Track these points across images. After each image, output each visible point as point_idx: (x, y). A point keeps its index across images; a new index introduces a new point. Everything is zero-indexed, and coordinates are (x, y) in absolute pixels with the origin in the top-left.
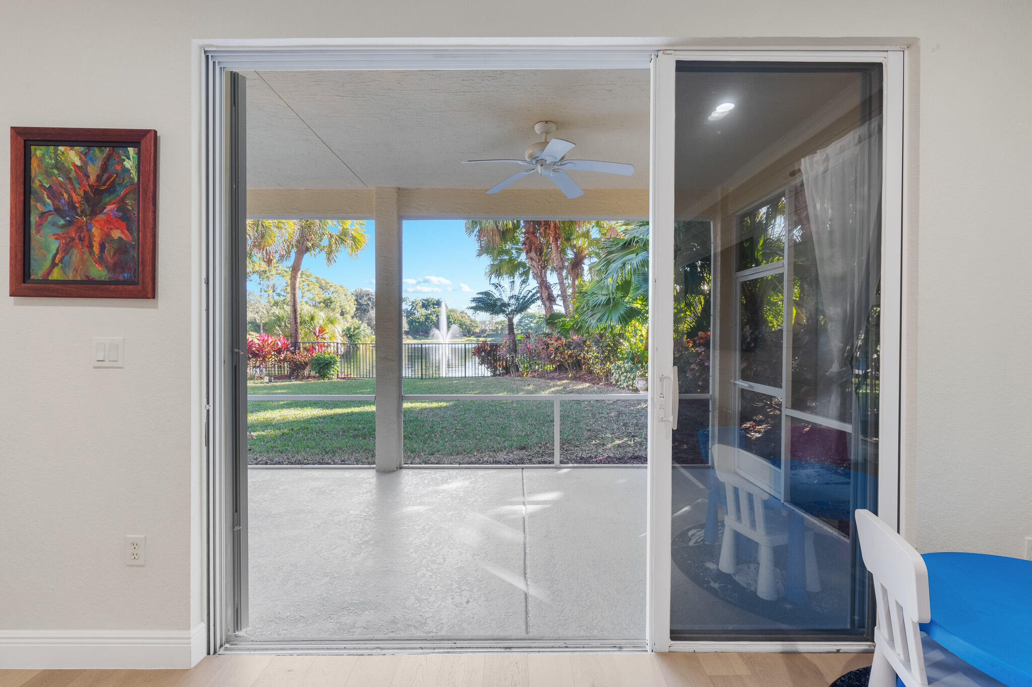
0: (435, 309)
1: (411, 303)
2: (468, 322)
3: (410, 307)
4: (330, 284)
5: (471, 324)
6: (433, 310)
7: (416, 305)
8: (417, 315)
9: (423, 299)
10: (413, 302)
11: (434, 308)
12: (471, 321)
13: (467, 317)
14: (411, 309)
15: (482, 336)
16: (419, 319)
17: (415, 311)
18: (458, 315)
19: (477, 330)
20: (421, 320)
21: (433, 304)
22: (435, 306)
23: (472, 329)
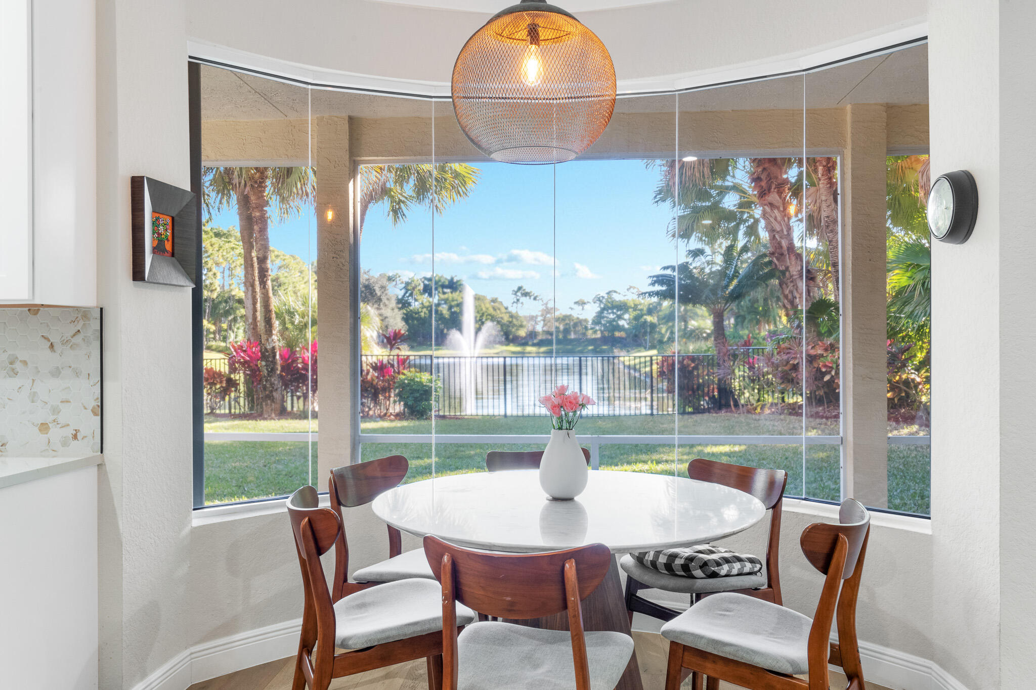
0: (446, 296)
1: (403, 285)
2: (506, 318)
3: (403, 291)
4: (276, 253)
5: (510, 322)
6: (442, 296)
7: (414, 289)
8: (415, 305)
9: (425, 278)
10: (407, 284)
11: (444, 293)
12: (512, 316)
13: (503, 310)
14: (404, 296)
15: (530, 343)
16: (419, 313)
17: (411, 300)
18: (488, 305)
19: (522, 333)
20: (422, 314)
21: (443, 286)
22: (445, 290)
23: (513, 330)
